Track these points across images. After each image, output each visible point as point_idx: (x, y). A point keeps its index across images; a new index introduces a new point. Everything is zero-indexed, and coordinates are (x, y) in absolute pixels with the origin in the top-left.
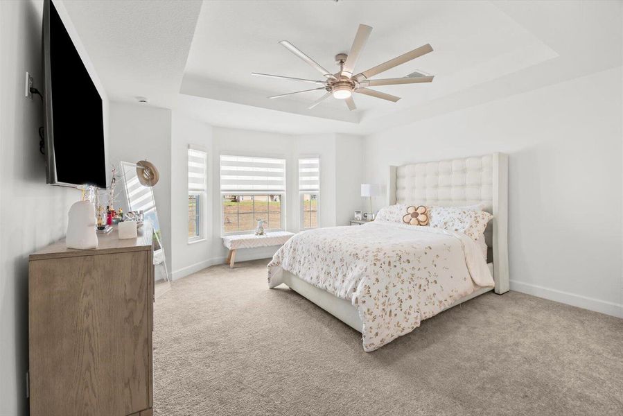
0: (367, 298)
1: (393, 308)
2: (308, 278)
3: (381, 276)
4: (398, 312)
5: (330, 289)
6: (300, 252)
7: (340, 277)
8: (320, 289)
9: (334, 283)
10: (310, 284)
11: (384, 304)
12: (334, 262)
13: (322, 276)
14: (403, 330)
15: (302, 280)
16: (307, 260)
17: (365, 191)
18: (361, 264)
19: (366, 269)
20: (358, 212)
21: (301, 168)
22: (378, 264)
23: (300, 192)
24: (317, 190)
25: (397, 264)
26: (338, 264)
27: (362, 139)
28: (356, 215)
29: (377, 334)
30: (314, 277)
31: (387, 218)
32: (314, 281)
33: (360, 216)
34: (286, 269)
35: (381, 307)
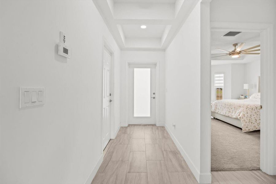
0: (244, 117)
1: (253, 122)
2: (222, 113)
3: (249, 112)
4: (255, 123)
5: (230, 116)
6: (218, 106)
7: (234, 112)
8: (226, 116)
9: (232, 114)
10: (223, 115)
11: (250, 119)
12: (232, 108)
13: (227, 113)
14: (257, 128)
15: (220, 114)
16: (221, 108)
17: (246, 86)
18: (242, 109)
19: (243, 110)
20: (242, 95)
21: (216, 78)
22: (248, 108)
23: (215, 87)
24: (223, 86)
25: (255, 109)
26: (233, 109)
27: (245, 64)
28: (241, 97)
29: (247, 127)
30: (224, 113)
31: (256, 97)
32: (224, 114)
33: (243, 97)
34: (213, 111)
35: (248, 120)
